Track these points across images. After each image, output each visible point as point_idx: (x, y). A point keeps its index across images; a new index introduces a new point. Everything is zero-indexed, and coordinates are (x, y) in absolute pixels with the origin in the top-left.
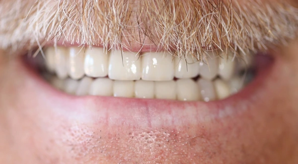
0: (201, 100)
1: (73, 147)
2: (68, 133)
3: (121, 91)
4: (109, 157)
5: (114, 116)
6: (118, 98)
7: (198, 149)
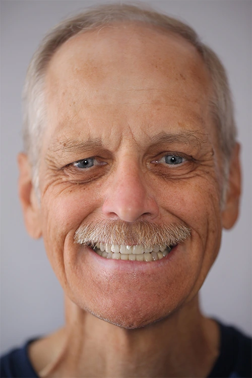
0: (153, 261)
1: (107, 278)
2: (105, 272)
3: (124, 258)
4: (120, 282)
5: (121, 267)
6: (123, 260)
7: (151, 278)
